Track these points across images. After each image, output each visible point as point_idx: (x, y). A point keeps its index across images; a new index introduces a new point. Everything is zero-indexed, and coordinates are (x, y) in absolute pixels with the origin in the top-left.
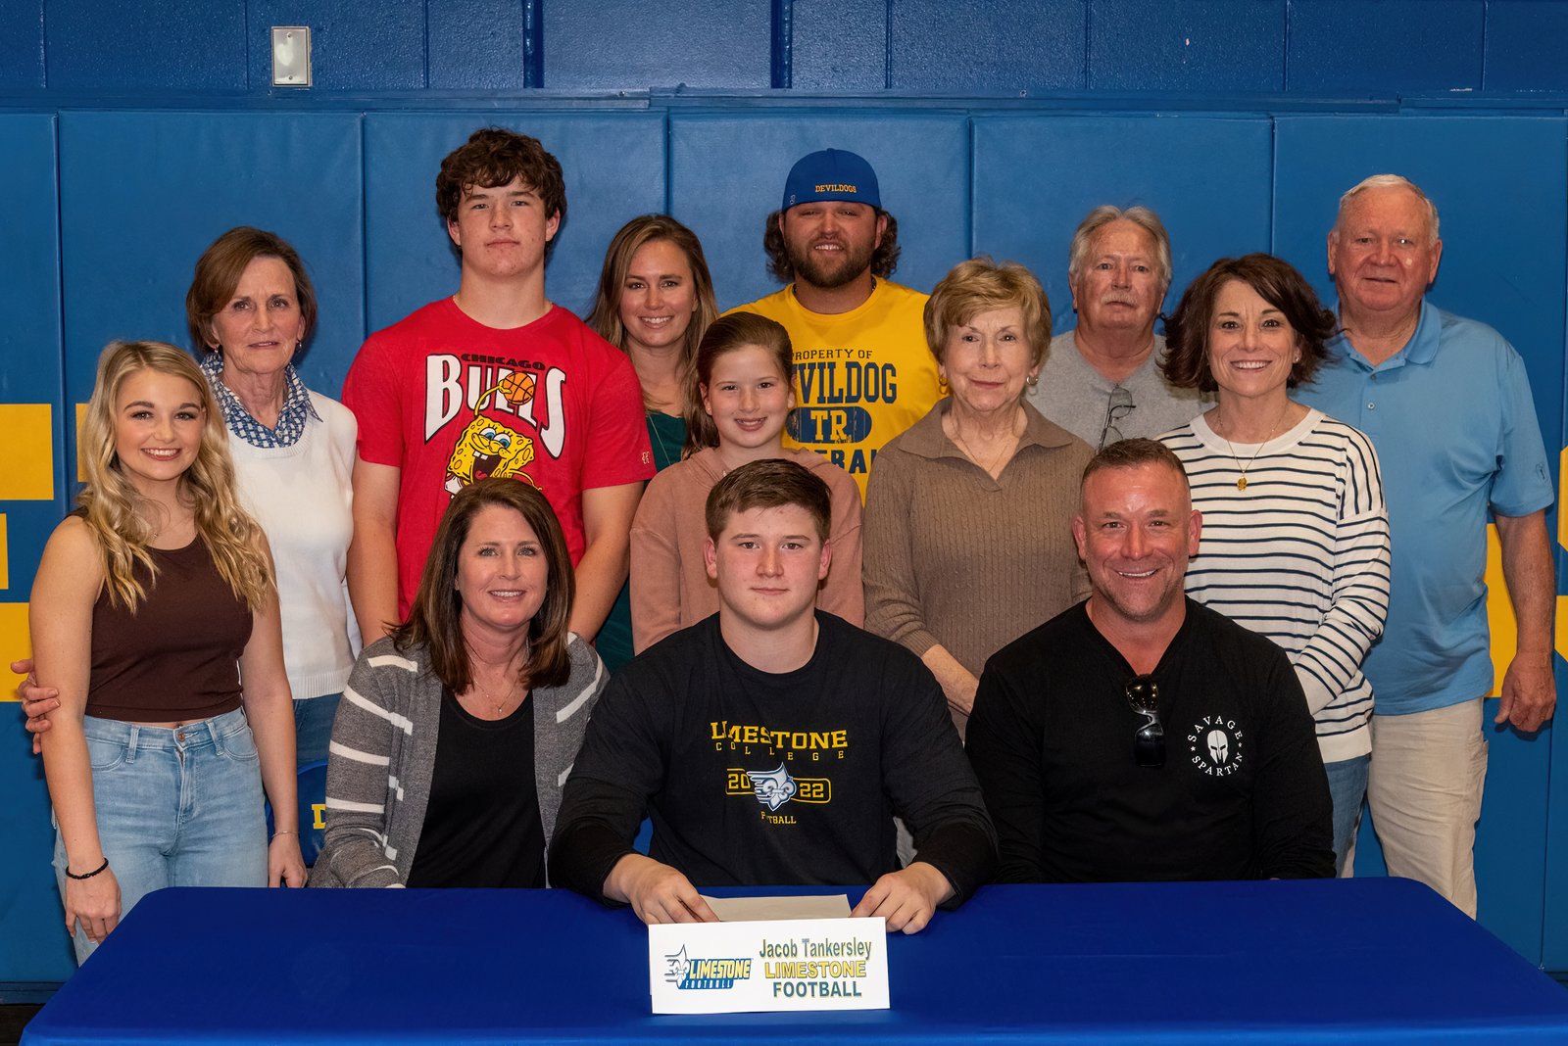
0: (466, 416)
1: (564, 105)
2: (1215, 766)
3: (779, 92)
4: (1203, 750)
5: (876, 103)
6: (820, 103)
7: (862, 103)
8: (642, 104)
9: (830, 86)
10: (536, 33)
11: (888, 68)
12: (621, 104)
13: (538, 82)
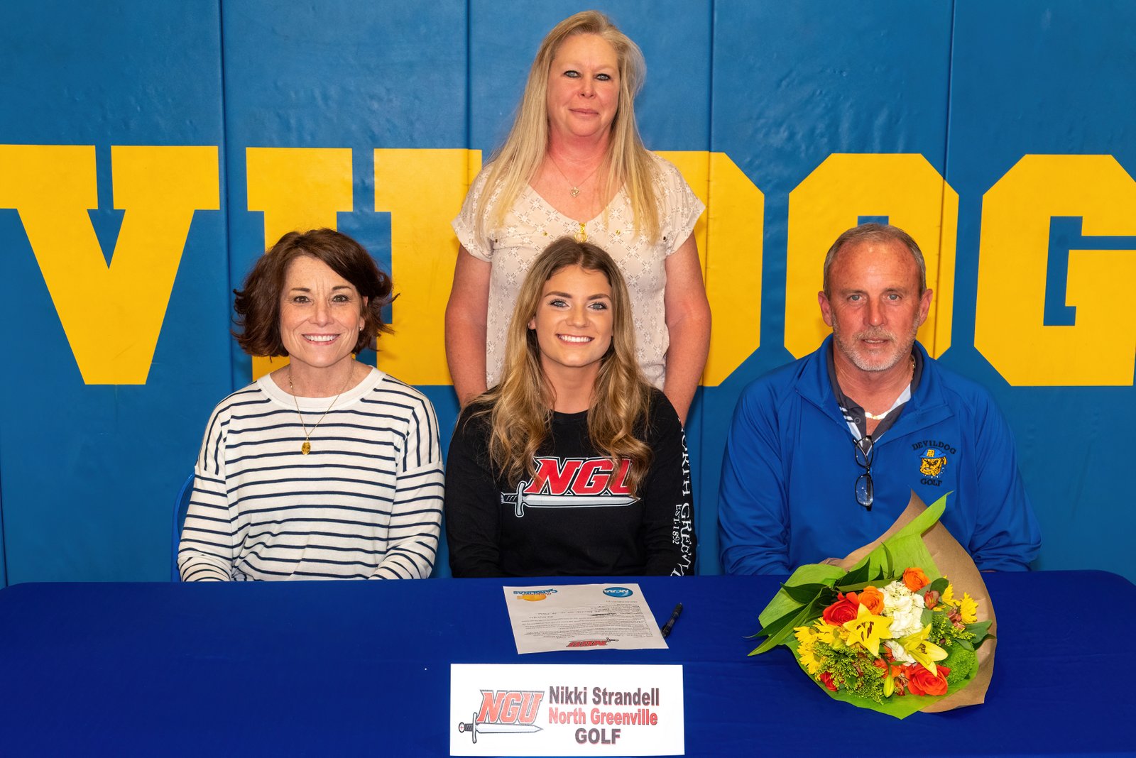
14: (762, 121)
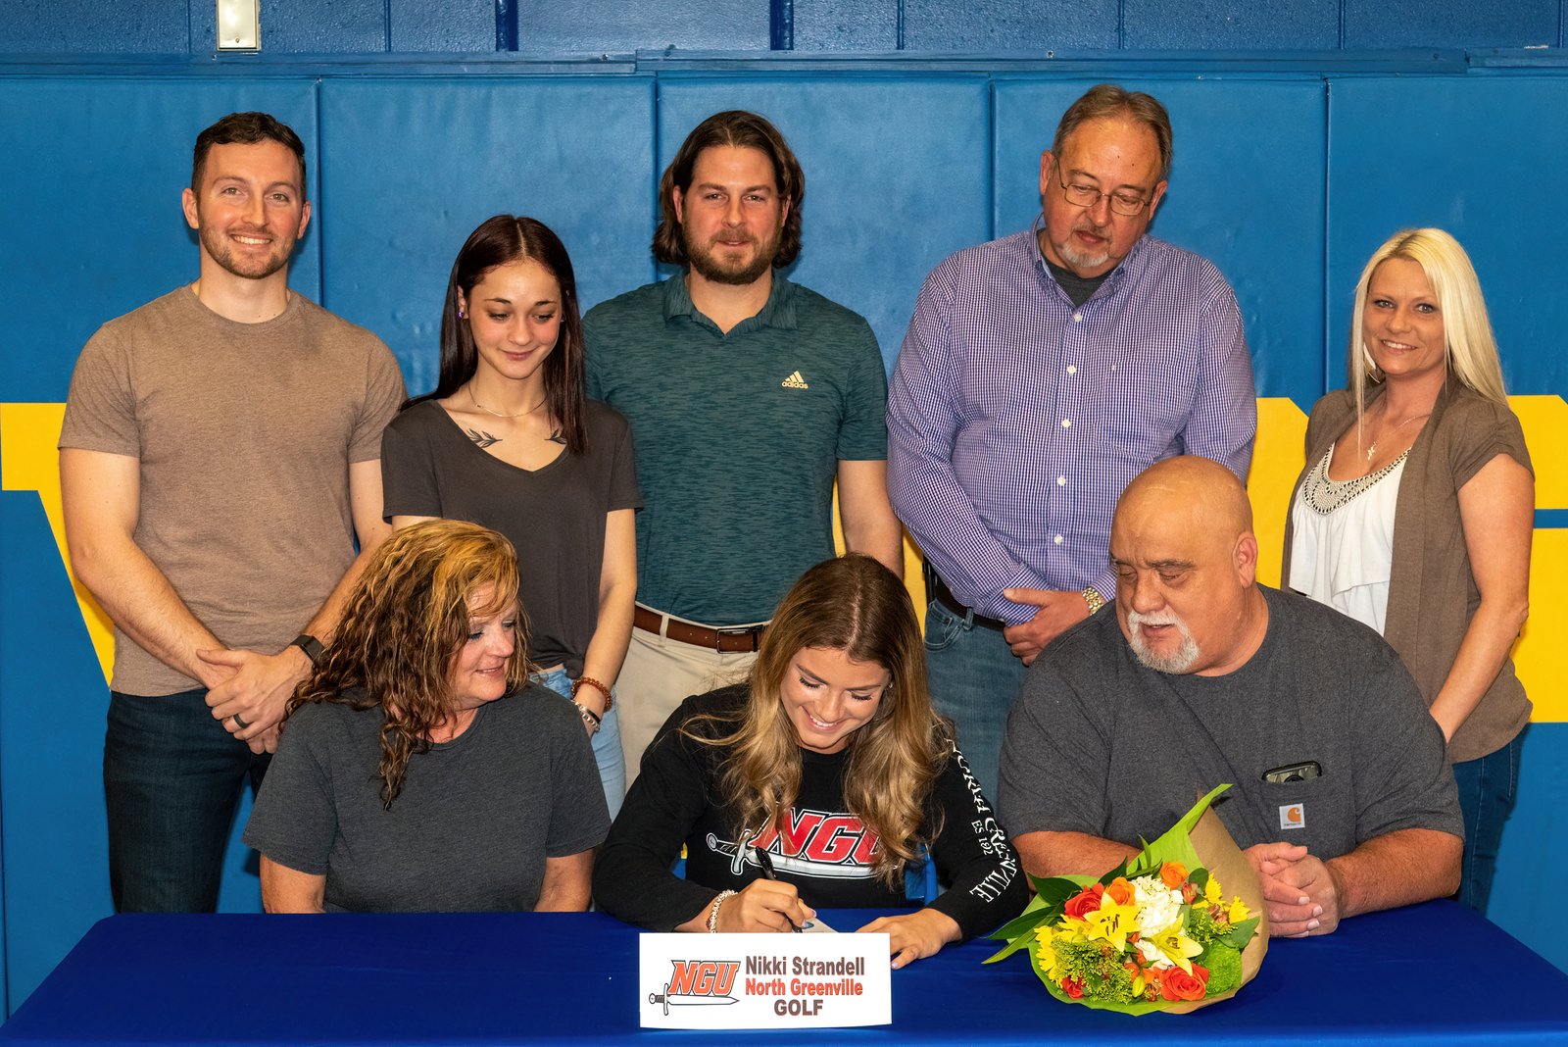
1: (540, 69)
3: (780, 54)
5: (888, 66)
6: (825, 66)
7: (872, 66)
8: (627, 69)
9: (835, 49)
11: (900, 27)
12: (604, 68)
13: (512, 43)
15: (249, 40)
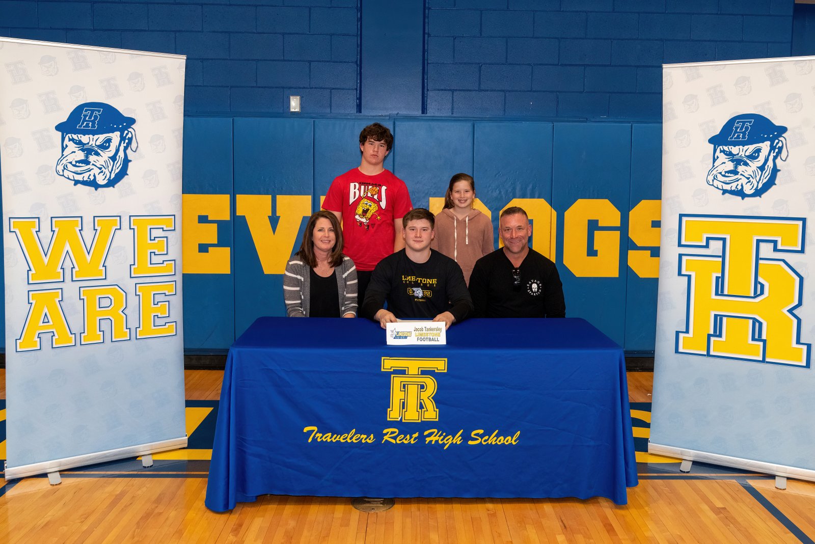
0: (360, 198)
1: (367, 118)
2: (533, 293)
3: (423, 115)
4: (531, 289)
5: (450, 118)
6: (434, 118)
7: (445, 118)
8: (387, 118)
9: (437, 114)
10: (360, 99)
11: (452, 109)
12: (381, 117)
13: (360, 112)
14: (490, 188)
15: (297, 110)
